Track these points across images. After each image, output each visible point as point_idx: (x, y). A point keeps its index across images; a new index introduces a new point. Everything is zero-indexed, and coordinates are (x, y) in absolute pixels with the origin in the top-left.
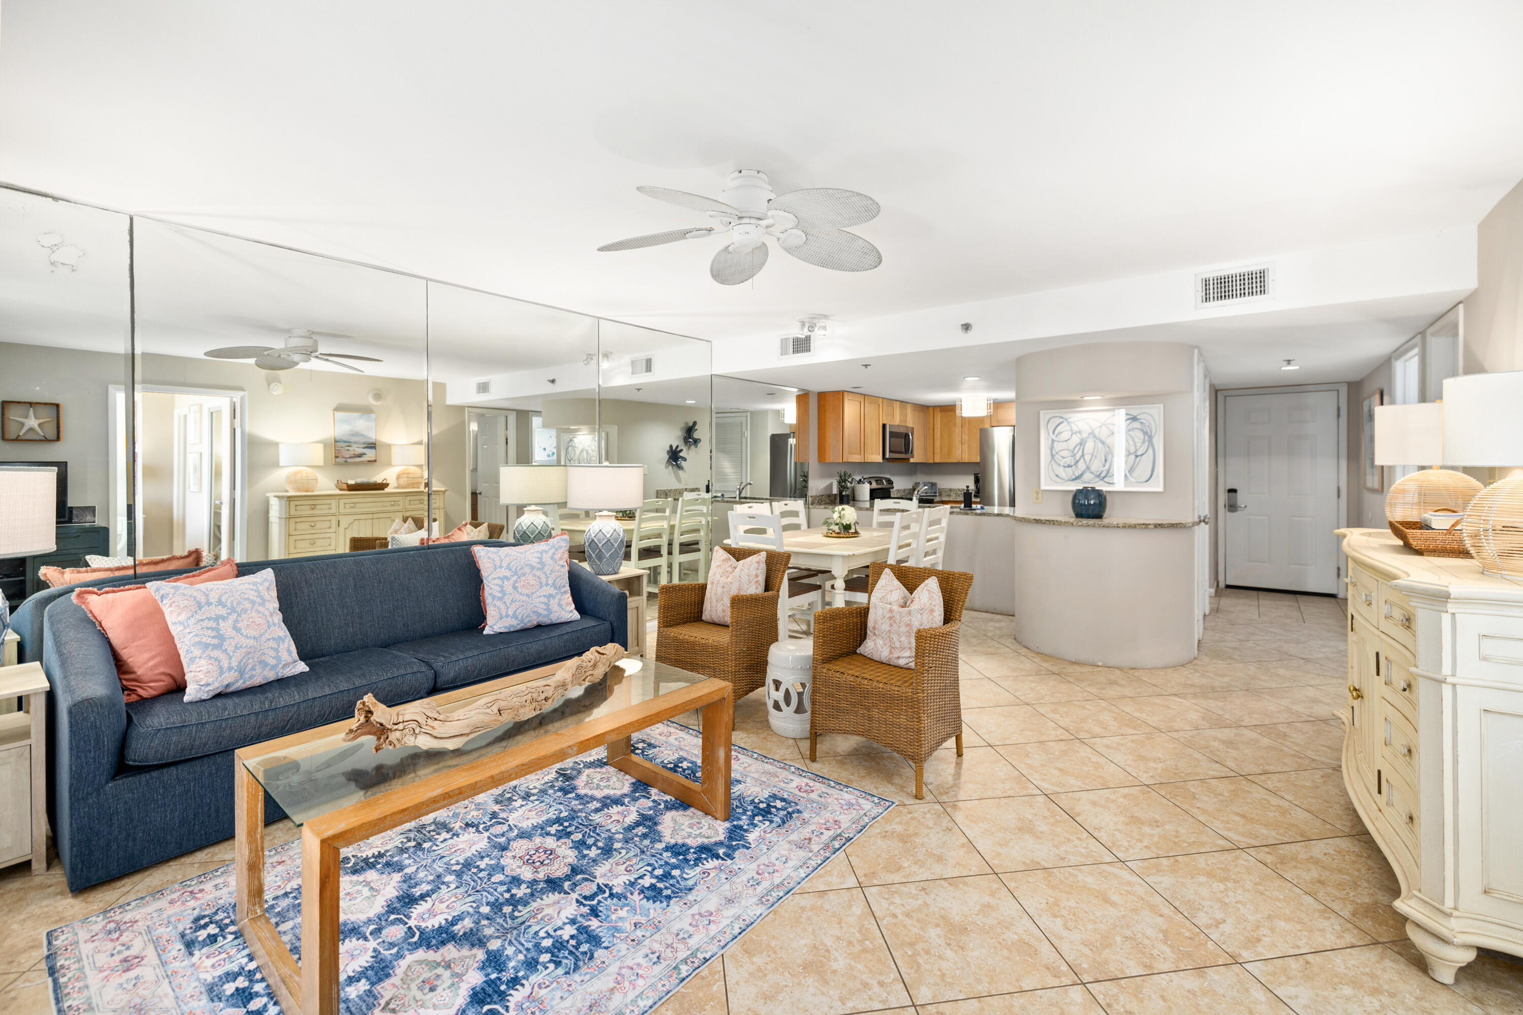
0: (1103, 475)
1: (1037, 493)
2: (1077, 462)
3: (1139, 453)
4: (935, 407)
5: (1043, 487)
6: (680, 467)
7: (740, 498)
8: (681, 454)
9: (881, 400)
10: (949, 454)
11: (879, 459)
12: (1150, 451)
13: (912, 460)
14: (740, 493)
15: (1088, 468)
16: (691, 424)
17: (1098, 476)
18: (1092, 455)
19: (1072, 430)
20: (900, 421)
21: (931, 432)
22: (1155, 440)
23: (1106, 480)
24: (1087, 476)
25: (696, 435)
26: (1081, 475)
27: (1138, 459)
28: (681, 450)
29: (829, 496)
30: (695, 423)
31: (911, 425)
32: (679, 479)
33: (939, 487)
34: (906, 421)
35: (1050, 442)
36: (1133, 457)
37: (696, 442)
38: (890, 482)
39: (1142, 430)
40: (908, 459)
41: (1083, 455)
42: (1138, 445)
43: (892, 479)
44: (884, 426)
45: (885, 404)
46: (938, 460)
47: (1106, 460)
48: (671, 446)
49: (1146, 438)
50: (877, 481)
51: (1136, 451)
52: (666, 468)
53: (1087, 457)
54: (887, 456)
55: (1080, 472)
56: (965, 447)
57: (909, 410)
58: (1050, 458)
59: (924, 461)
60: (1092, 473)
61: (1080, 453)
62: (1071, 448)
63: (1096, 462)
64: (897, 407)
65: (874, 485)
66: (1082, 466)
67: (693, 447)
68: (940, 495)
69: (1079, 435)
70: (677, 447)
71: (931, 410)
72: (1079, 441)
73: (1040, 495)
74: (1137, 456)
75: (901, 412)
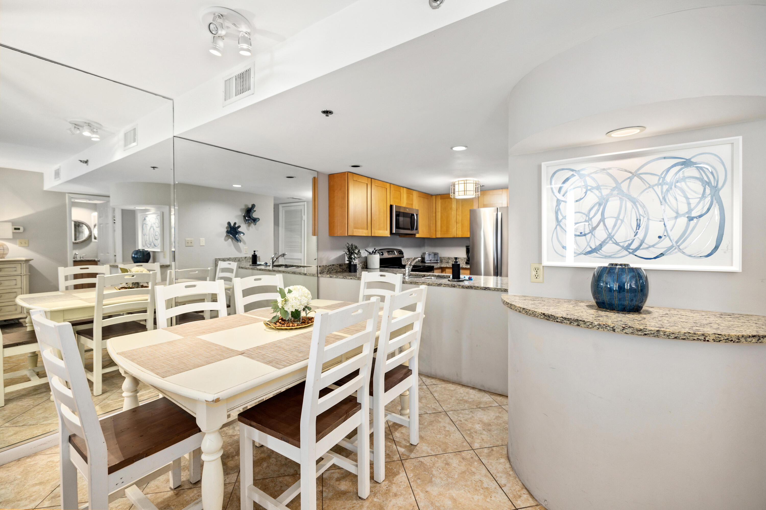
0: (634, 246)
1: (537, 270)
2: (594, 228)
3: (694, 214)
4: (436, 195)
5: (546, 262)
6: (238, 240)
7: (274, 266)
8: (239, 230)
9: (388, 185)
10: (447, 231)
11: (387, 233)
12: (715, 210)
13: (417, 236)
14: (273, 263)
15: (610, 237)
16: (250, 206)
17: (627, 248)
18: (617, 218)
19: (586, 186)
20: (407, 204)
21: (434, 215)
22: (724, 194)
23: (638, 253)
24: (609, 248)
25: (255, 215)
26: (601, 246)
27: (692, 223)
28: (239, 227)
29: (340, 265)
30: (253, 206)
31: (417, 208)
32: (239, 250)
33: (440, 256)
34: (412, 204)
35: (555, 204)
36: (684, 220)
37: (255, 220)
38: (401, 252)
39: (701, 180)
40: (415, 235)
41: (603, 220)
42: (693, 202)
43: (403, 250)
44: (391, 207)
45: (392, 188)
46: (439, 236)
47: (638, 226)
48: (229, 223)
49: (708, 191)
50: (388, 252)
51: (690, 211)
52: (226, 240)
53: (610, 222)
54: (394, 231)
55: (598, 243)
56: (459, 225)
57: (415, 195)
58: (554, 223)
59: (428, 236)
60: (617, 244)
61: (599, 217)
62: (585, 211)
63: (623, 227)
64: (404, 192)
65: (386, 255)
66: (601, 234)
67: (252, 225)
68: (441, 262)
69: (596, 192)
70: (235, 224)
71: (434, 197)
72: (597, 200)
73: (540, 272)
74: (691, 219)
75: (408, 197)
